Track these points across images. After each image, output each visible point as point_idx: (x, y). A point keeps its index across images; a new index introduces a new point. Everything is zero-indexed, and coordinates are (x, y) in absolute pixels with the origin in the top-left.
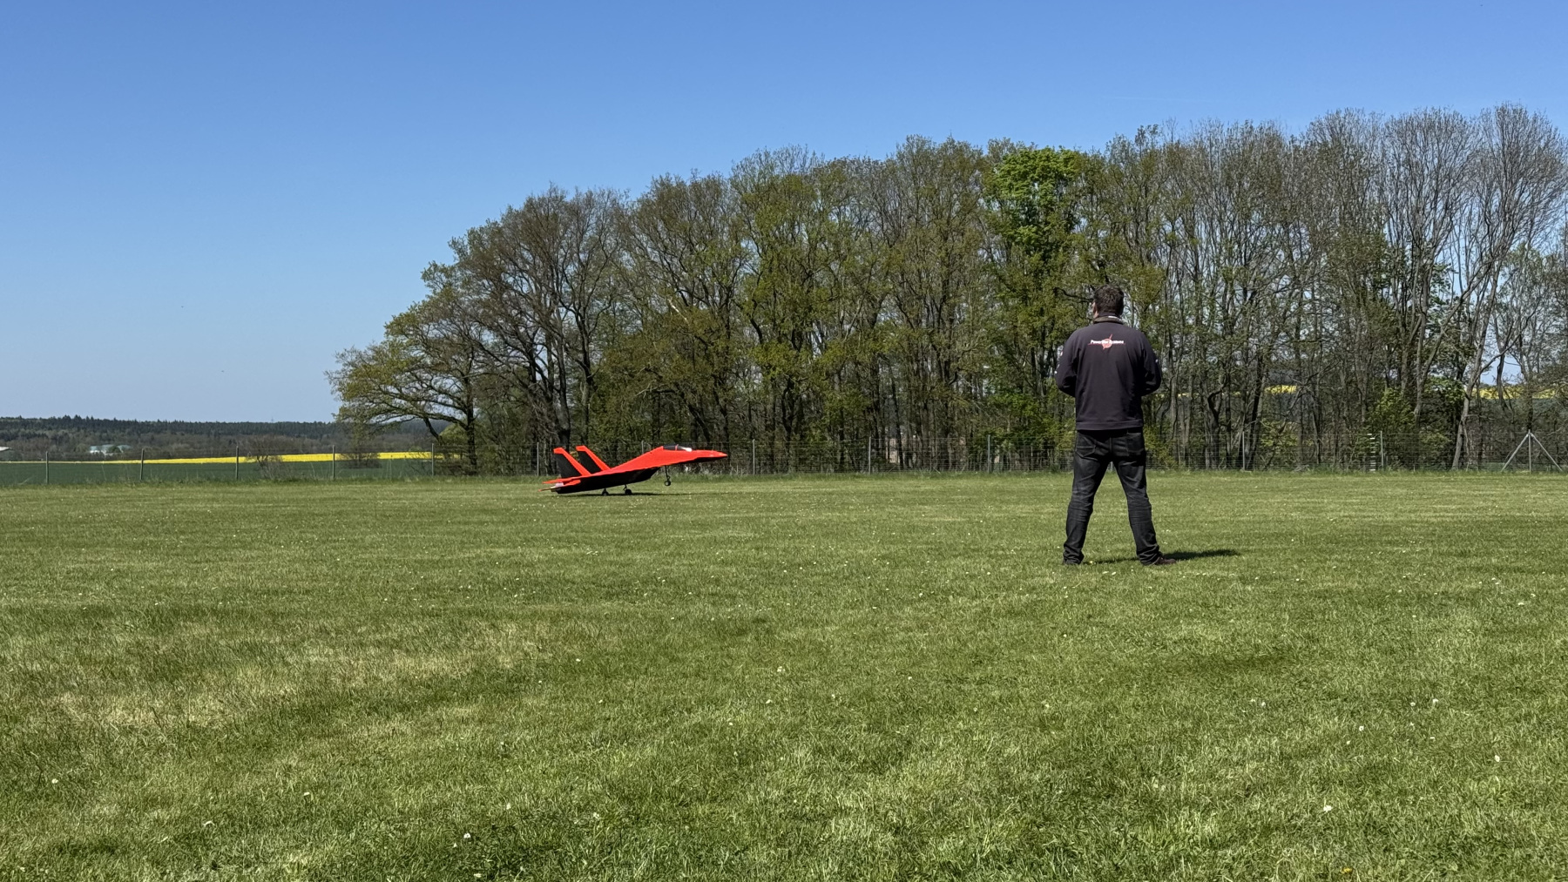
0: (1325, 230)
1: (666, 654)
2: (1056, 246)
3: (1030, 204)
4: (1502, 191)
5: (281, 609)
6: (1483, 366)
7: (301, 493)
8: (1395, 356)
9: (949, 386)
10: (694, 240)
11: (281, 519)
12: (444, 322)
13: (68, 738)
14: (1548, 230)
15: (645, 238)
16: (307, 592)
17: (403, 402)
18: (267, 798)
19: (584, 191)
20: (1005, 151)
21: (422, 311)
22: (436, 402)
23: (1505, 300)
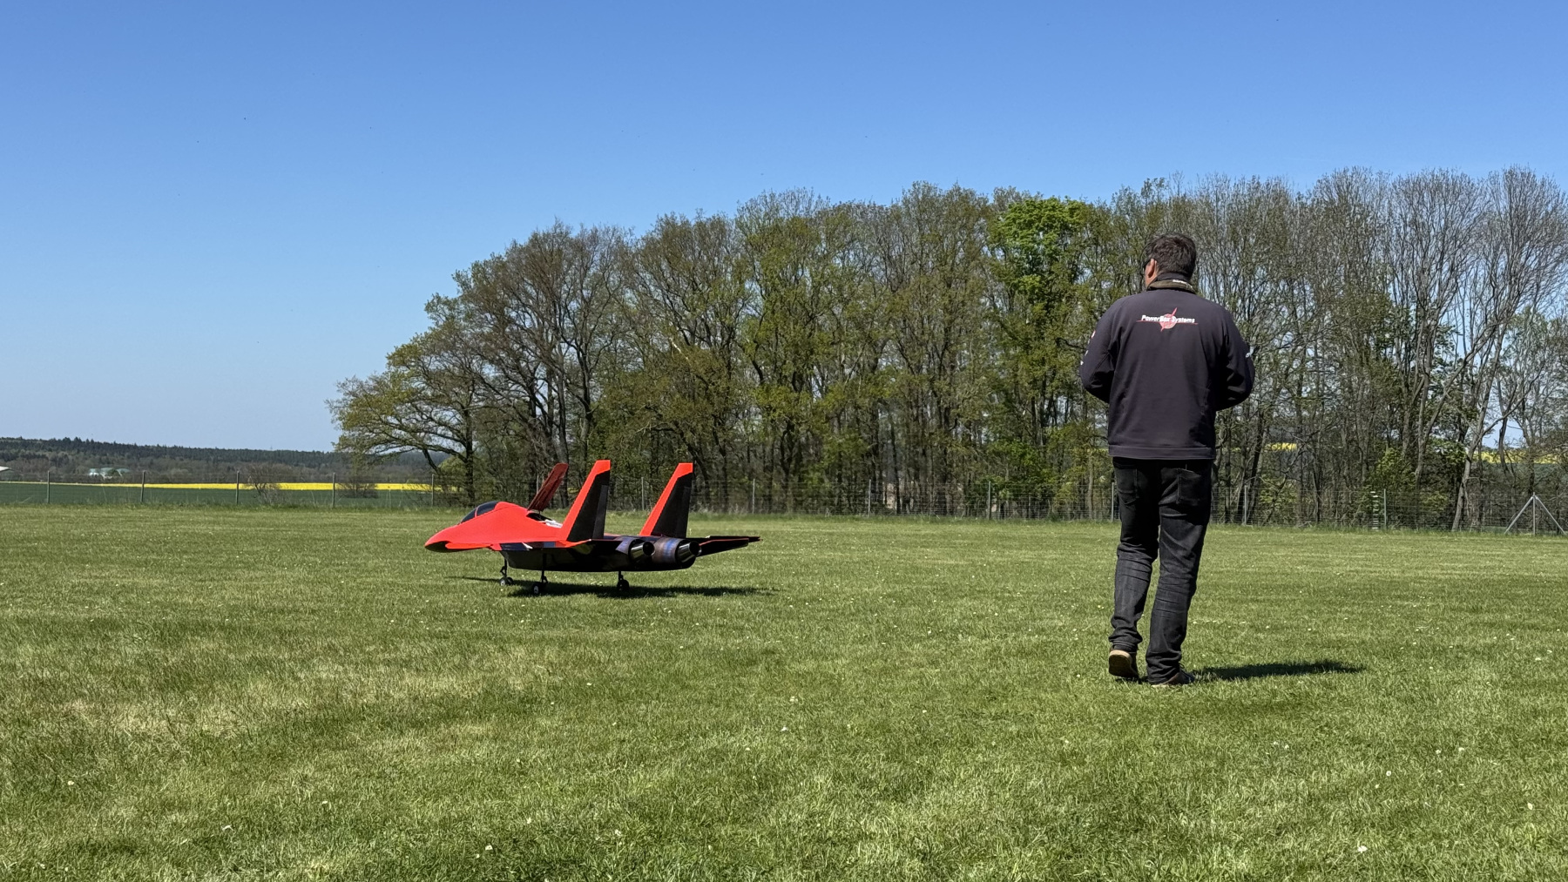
0: (1330, 288)
1: (677, 682)
2: (1058, 297)
3: (1035, 253)
4: (1508, 254)
5: (288, 627)
6: (1485, 428)
7: (302, 519)
8: (1397, 416)
9: (948, 433)
10: (698, 281)
11: (283, 542)
12: (446, 355)
13: (82, 743)
14: (1554, 295)
15: (648, 276)
16: (313, 612)
17: (403, 433)
18: (284, 806)
19: (589, 228)
20: (1010, 199)
21: (424, 343)
22: (435, 433)
23: (1509, 363)
